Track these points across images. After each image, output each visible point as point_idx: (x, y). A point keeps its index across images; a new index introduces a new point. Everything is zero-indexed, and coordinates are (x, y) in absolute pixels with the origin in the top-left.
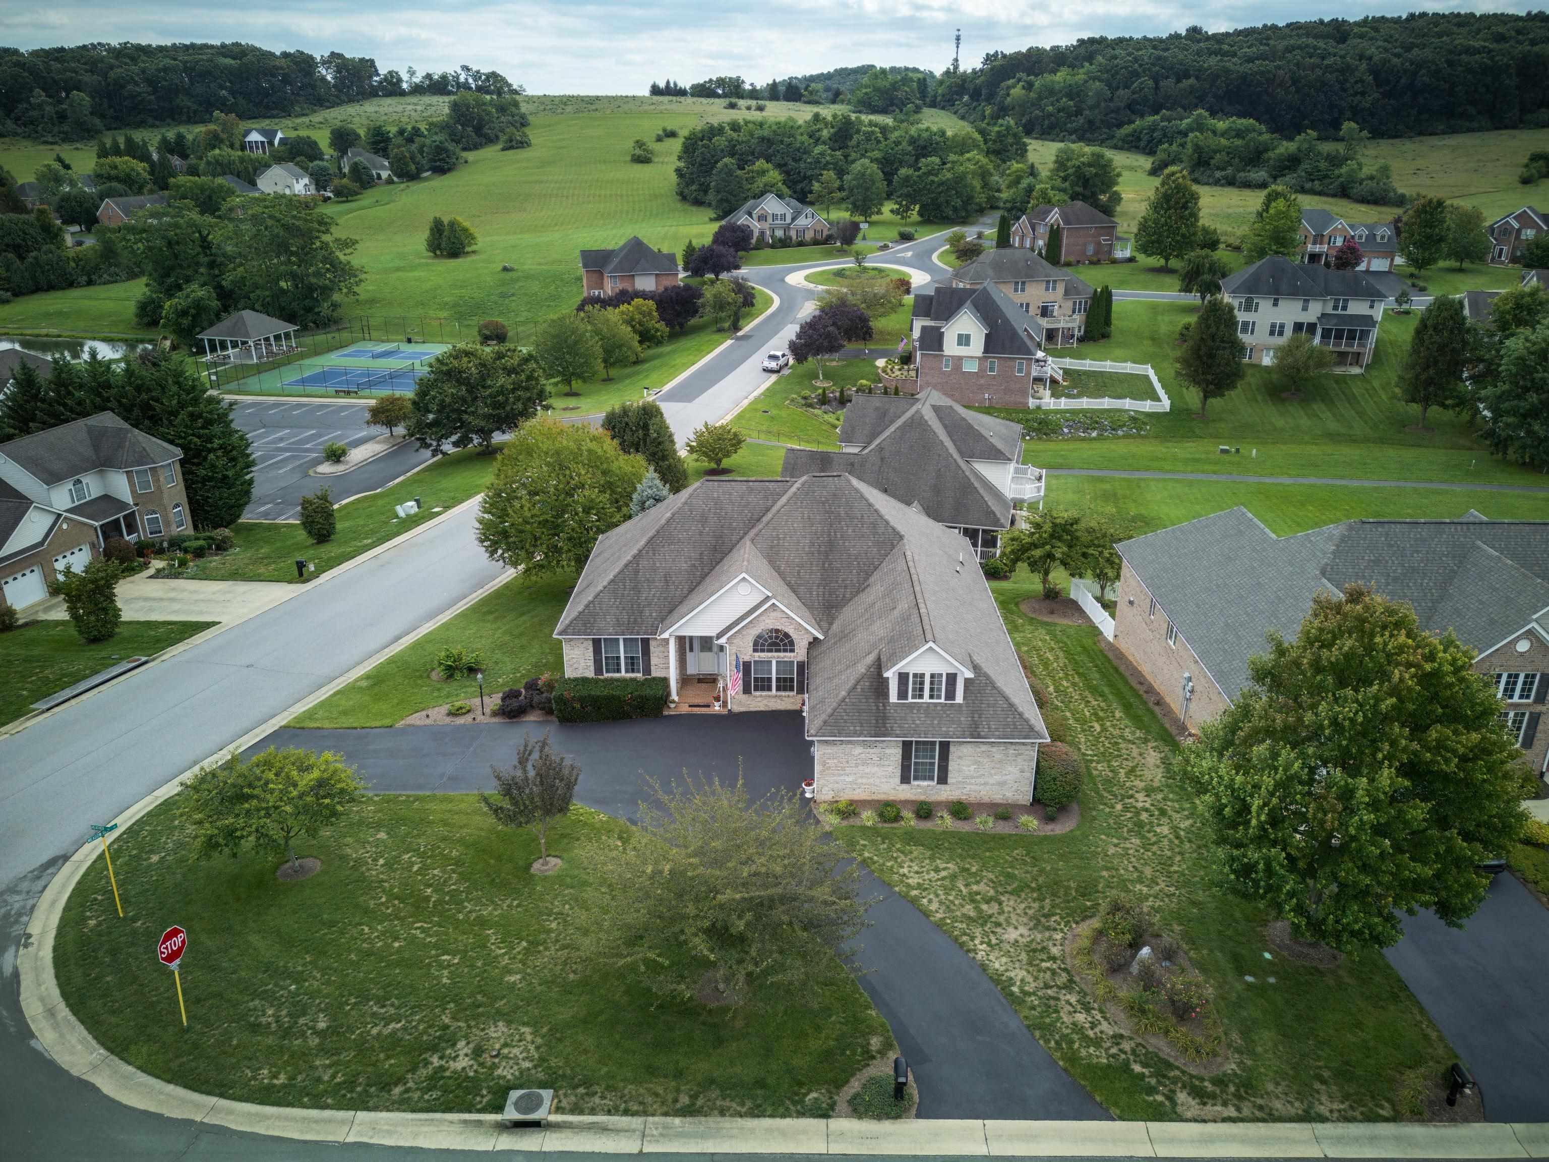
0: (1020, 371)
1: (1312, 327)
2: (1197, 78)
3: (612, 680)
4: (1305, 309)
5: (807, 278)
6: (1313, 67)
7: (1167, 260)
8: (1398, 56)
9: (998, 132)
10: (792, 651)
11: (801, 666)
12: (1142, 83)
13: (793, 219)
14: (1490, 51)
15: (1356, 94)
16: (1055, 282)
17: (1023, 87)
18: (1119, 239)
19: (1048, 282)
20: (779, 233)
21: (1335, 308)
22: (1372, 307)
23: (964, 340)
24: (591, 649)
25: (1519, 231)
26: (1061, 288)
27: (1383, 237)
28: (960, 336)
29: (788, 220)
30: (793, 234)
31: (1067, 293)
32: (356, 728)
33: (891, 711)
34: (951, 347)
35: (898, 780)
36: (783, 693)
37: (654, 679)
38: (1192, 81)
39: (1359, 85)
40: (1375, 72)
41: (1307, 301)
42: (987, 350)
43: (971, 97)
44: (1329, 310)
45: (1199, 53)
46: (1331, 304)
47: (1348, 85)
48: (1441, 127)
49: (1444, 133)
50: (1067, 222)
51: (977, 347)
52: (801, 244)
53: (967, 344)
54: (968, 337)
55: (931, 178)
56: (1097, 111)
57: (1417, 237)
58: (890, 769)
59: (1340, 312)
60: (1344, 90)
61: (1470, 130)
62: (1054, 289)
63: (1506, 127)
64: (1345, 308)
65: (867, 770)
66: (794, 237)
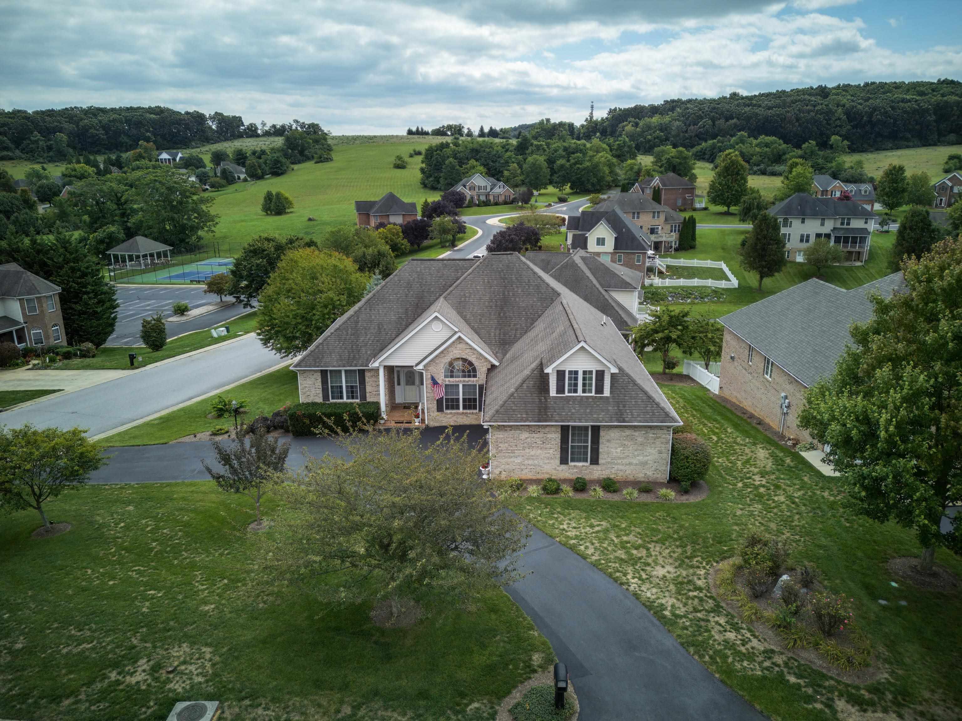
0: (638, 261)
1: (828, 236)
2: (738, 119)
3: (335, 404)
4: (822, 224)
5: (500, 221)
6: (809, 112)
7: (729, 207)
8: (861, 104)
9: (618, 144)
10: (475, 376)
11: (481, 387)
12: (705, 122)
13: (491, 189)
14: (916, 101)
15: (837, 126)
16: (658, 212)
17: (633, 126)
18: (698, 196)
19: (654, 212)
20: (483, 198)
21: (842, 224)
22: (866, 223)
23: (601, 242)
24: (320, 380)
25: (952, 188)
26: (662, 217)
27: (866, 192)
28: (598, 239)
29: (489, 190)
30: (491, 198)
31: (666, 220)
32: (139, 446)
33: (551, 403)
34: (592, 246)
35: (558, 461)
36: (468, 411)
37: (369, 402)
38: (735, 120)
39: (838, 121)
40: (848, 113)
41: (823, 220)
42: (616, 248)
43: (601, 134)
44: (838, 225)
45: (738, 105)
46: (839, 221)
47: (832, 122)
48: (891, 145)
49: (892, 149)
50: (664, 185)
51: (609, 246)
52: (496, 204)
53: (603, 244)
54: (603, 239)
55: (578, 166)
56: (678, 138)
57: (887, 189)
58: (551, 451)
59: (845, 226)
60: (829, 124)
61: (908, 147)
62: (658, 217)
63: (930, 145)
64: (848, 224)
65: (533, 453)
66: (492, 200)
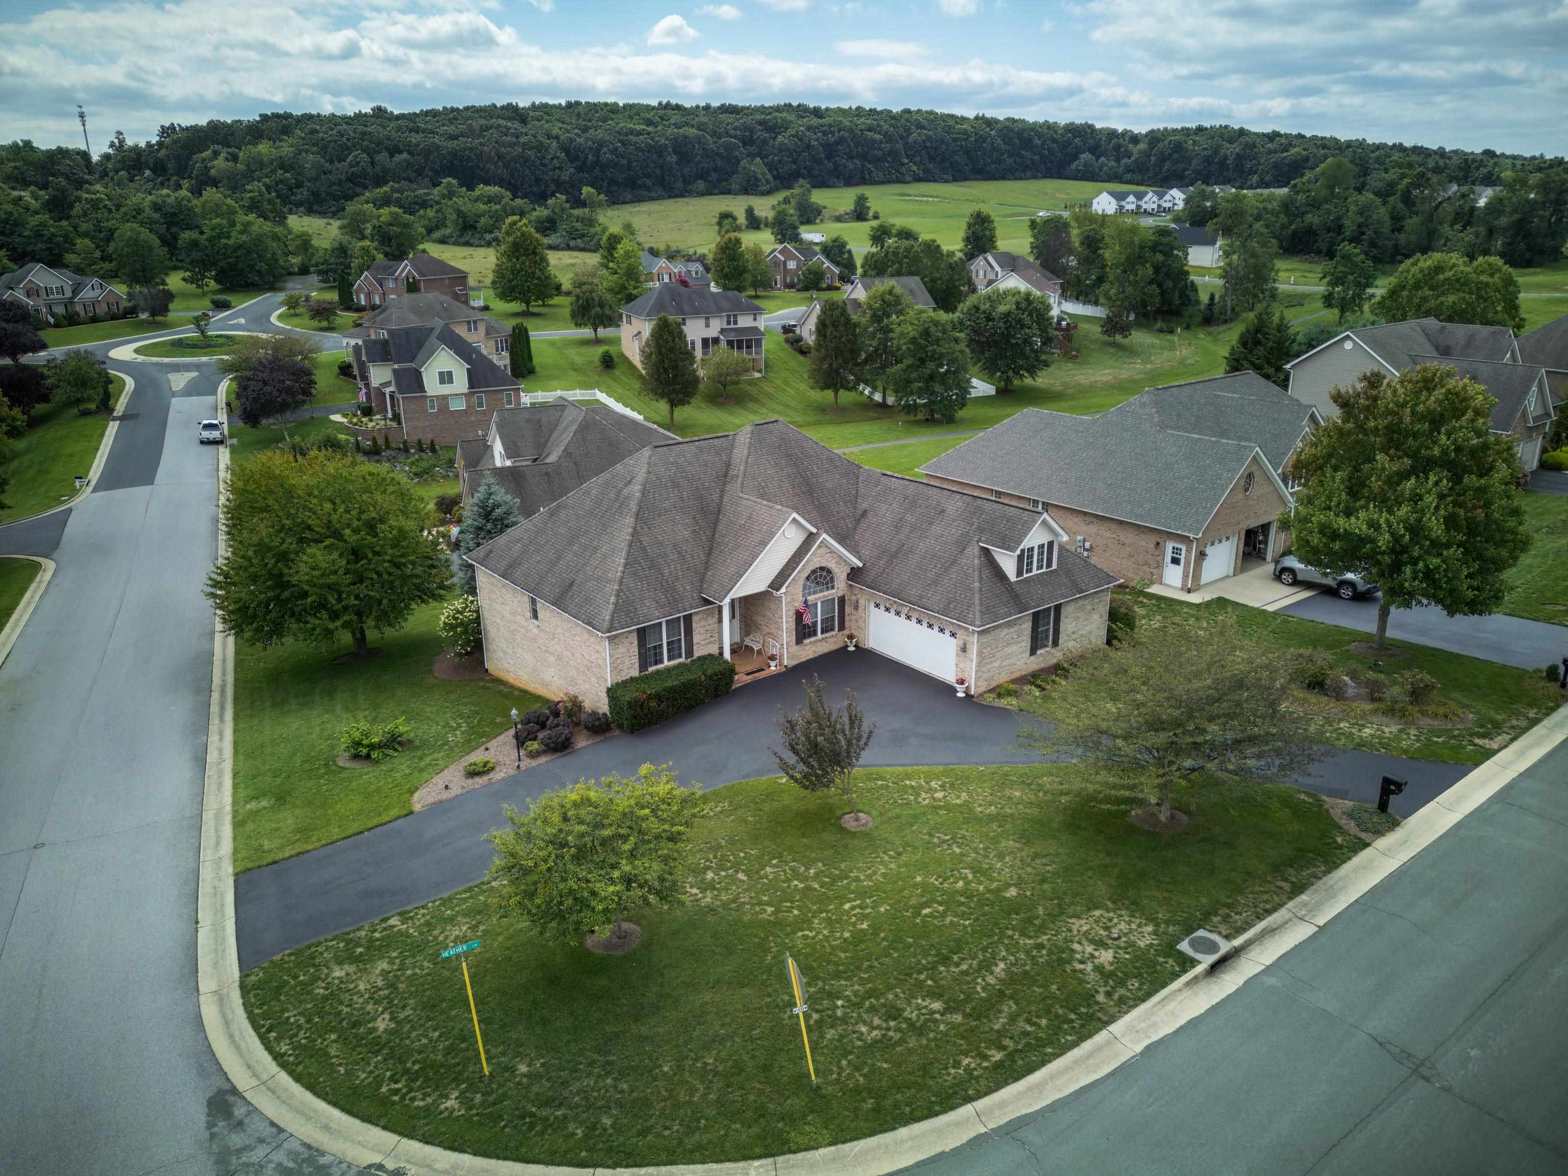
0: (510, 402)
1: (716, 341)
2: (409, 153)
4: (707, 326)
6: (512, 145)
7: (528, 304)
8: (579, 136)
10: (833, 587)
11: (842, 600)
13: (75, 292)
14: (649, 133)
16: (475, 322)
18: (473, 289)
19: (469, 322)
20: (61, 310)
21: (729, 323)
22: (755, 319)
23: (446, 378)
24: (636, 642)
25: (785, 263)
26: (482, 328)
29: (68, 294)
30: (79, 308)
31: (488, 333)
32: (361, 832)
33: (1017, 588)
35: (1028, 653)
41: (707, 319)
42: (472, 385)
44: (725, 326)
46: (725, 319)
50: (421, 274)
51: (461, 383)
52: (95, 320)
53: (451, 381)
54: (450, 374)
55: (223, 241)
57: (726, 270)
58: (1023, 644)
59: (732, 326)
60: (545, 165)
61: (651, 199)
62: (476, 329)
64: (735, 323)
65: (1009, 651)
66: (82, 313)
